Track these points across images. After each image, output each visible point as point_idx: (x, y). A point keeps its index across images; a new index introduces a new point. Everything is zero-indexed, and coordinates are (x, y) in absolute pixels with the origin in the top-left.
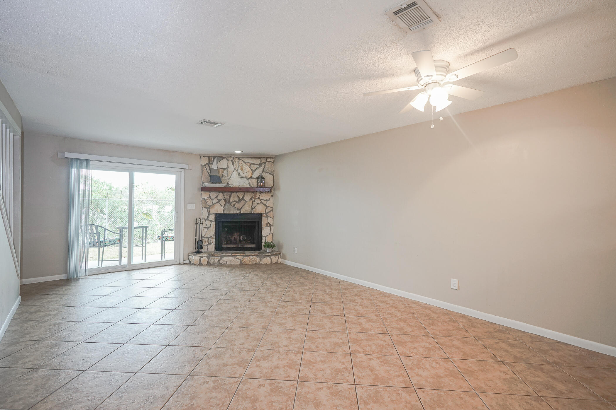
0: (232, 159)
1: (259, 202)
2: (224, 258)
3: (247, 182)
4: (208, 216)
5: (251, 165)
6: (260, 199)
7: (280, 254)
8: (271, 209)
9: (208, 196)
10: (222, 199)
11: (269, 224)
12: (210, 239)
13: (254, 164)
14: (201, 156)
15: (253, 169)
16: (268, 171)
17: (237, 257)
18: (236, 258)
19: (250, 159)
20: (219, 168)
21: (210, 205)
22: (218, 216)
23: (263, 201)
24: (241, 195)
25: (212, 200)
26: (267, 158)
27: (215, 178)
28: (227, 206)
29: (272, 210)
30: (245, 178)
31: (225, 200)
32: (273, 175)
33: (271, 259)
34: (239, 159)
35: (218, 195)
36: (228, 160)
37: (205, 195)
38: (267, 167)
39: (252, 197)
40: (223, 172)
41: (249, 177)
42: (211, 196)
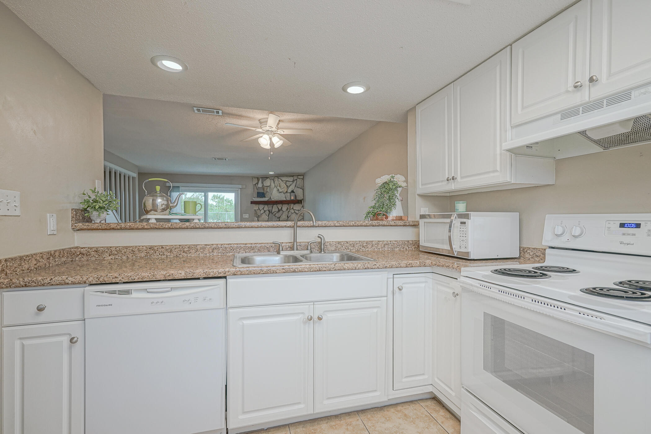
0: (274, 179)
1: (293, 212)
3: (284, 196)
5: (287, 182)
6: (294, 210)
8: (302, 217)
9: (258, 208)
10: (267, 210)
13: (289, 181)
14: (253, 178)
15: (288, 185)
16: (299, 187)
19: (286, 177)
20: (264, 186)
21: (259, 214)
23: (296, 211)
24: (280, 206)
25: (260, 211)
26: (298, 176)
27: (261, 194)
28: (270, 215)
30: (282, 193)
31: (269, 211)
32: (303, 190)
34: (278, 178)
35: (264, 207)
36: (270, 180)
37: (256, 207)
38: (298, 183)
39: (288, 208)
40: (267, 189)
41: (285, 192)
42: (260, 208)
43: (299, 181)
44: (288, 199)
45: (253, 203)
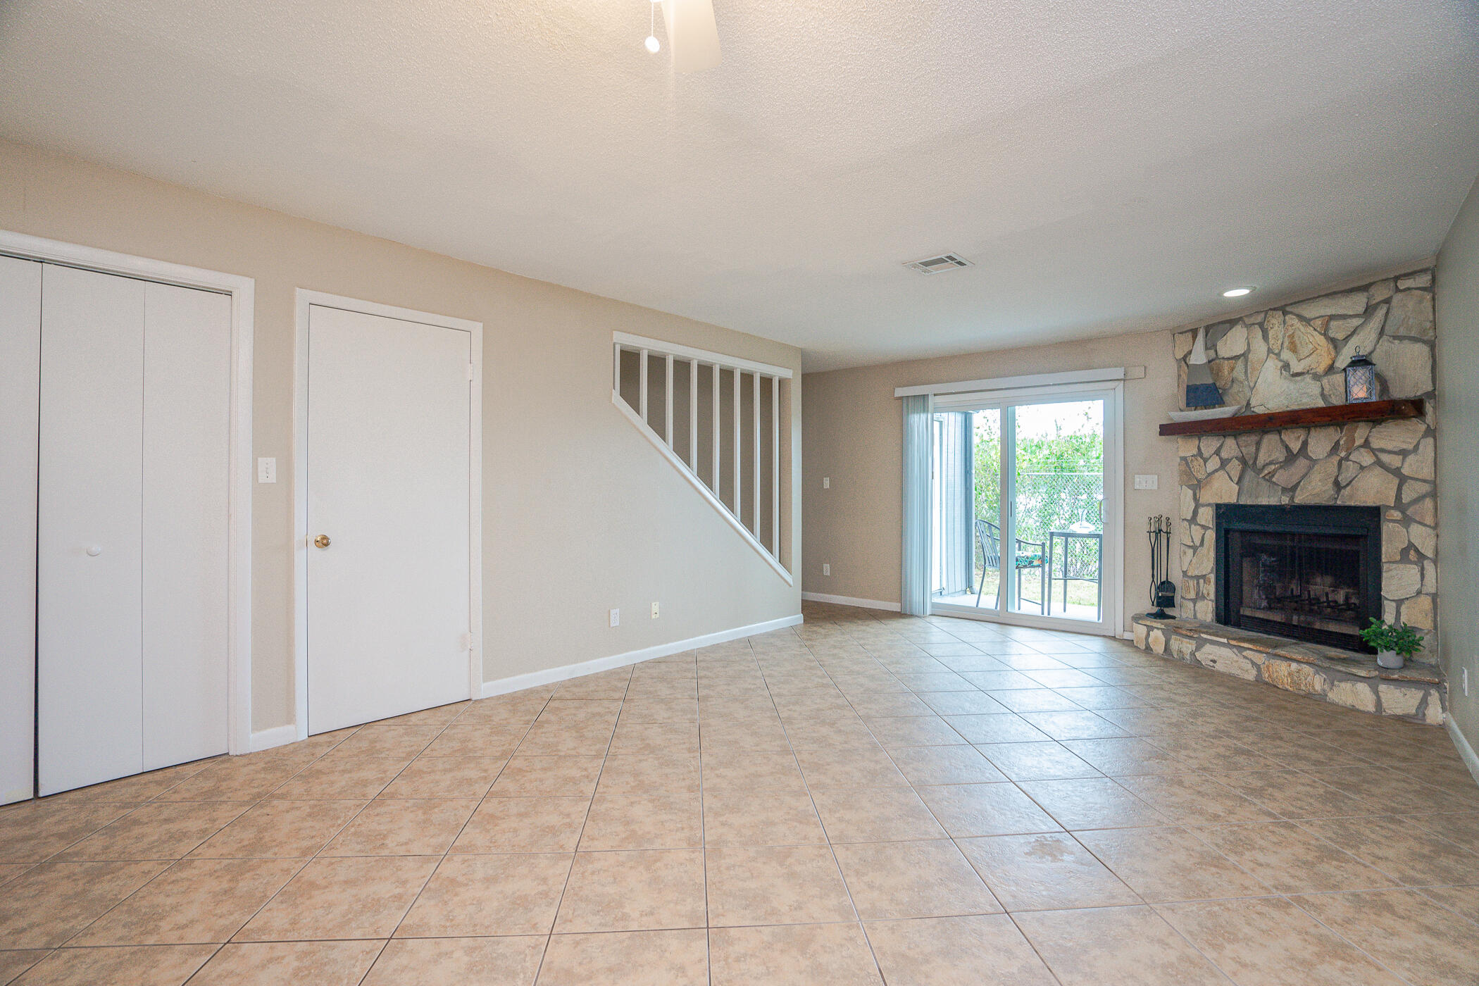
0: (1260, 318)
1: (1367, 459)
2: (1208, 648)
3: (1315, 388)
4: (1195, 513)
5: (1332, 323)
6: (1373, 451)
7: (1438, 686)
8: (1426, 488)
9: (1195, 451)
10: (1233, 458)
11: (1417, 551)
12: (1201, 581)
13: (1344, 317)
14: (1169, 330)
15: (1340, 336)
16: (1402, 332)
17: (1246, 653)
18: (1245, 657)
19: (1326, 301)
20: (1223, 358)
21: (1200, 476)
22: (1225, 514)
23: (1385, 458)
24: (1294, 439)
25: (1205, 461)
26: (1396, 279)
27: (1202, 394)
28: (1247, 479)
29: (1434, 494)
30: (1308, 378)
31: (1243, 461)
32: (1432, 346)
33: (1376, 693)
34: (1285, 313)
35: (1221, 446)
36: (1249, 326)
37: (1186, 447)
38: (1397, 313)
39: (1337, 443)
40: (1232, 369)
41: (1321, 369)
42: (1202, 448)
43: (1407, 309)
44: (1337, 401)
45: (1168, 430)
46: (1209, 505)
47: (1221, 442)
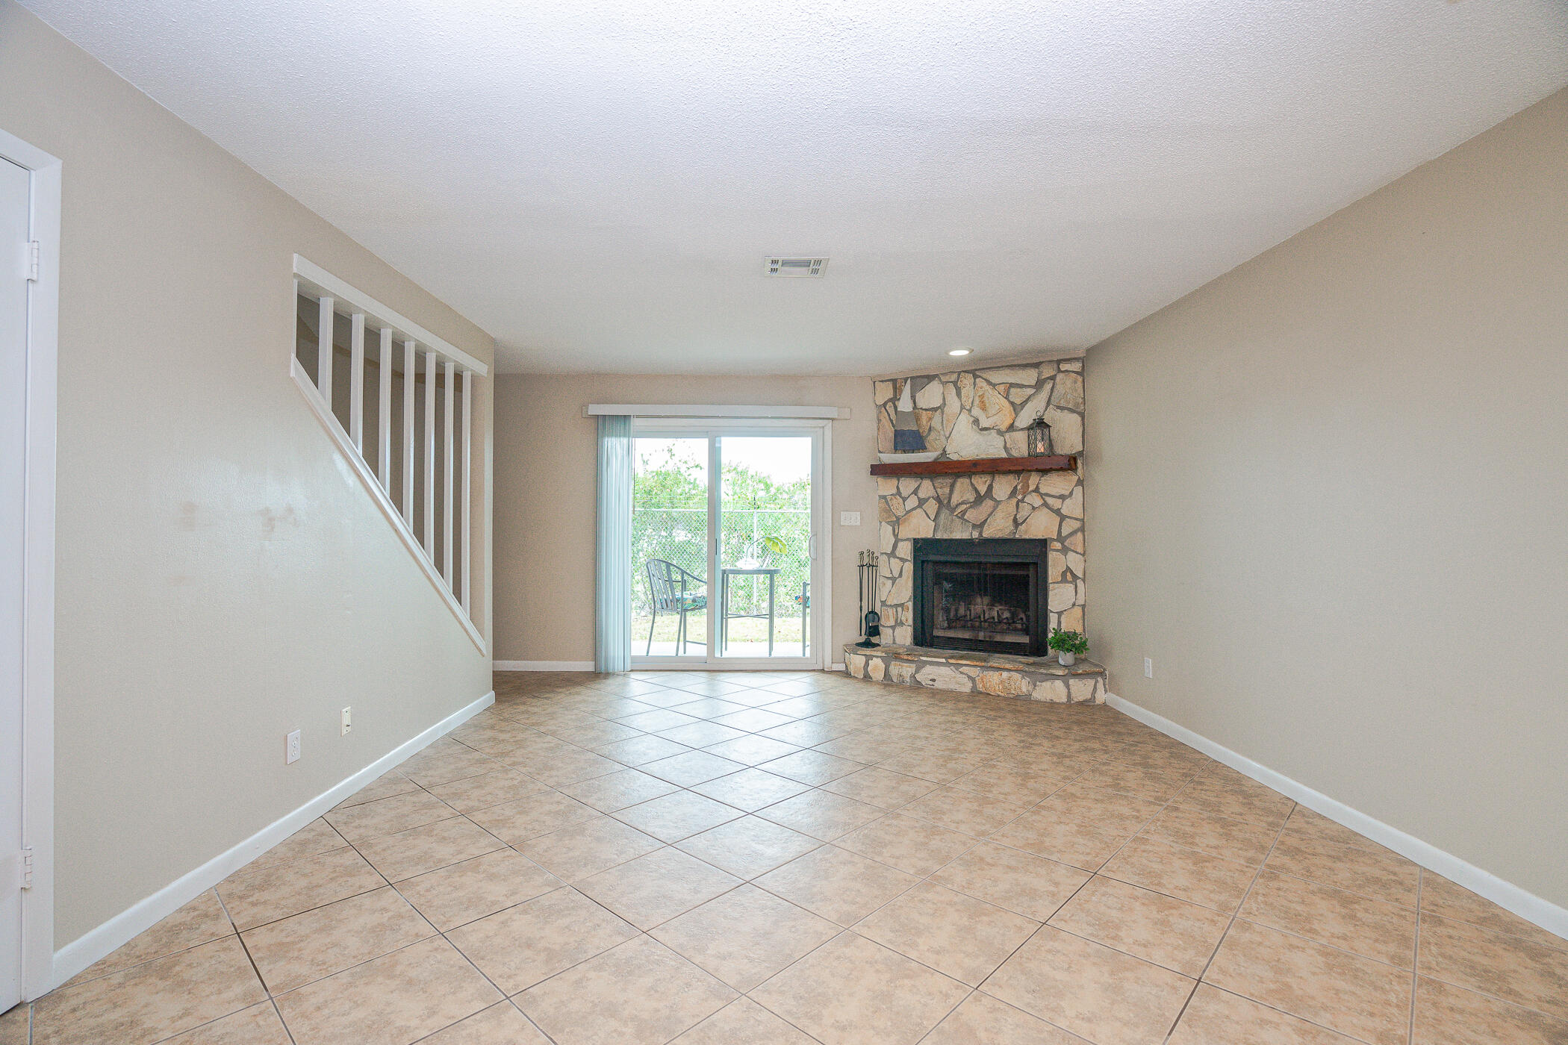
0: (954, 377)
1: (1037, 501)
2: (928, 669)
3: (999, 441)
4: (895, 546)
5: (1012, 390)
6: (1041, 495)
7: (1102, 674)
8: (1077, 525)
9: (894, 491)
10: (929, 498)
11: (1072, 573)
12: (900, 609)
13: (1021, 386)
14: (874, 381)
15: (1018, 401)
16: (1063, 404)
17: (964, 669)
18: (961, 673)
19: (1007, 371)
20: (921, 409)
21: (899, 514)
22: (921, 547)
23: (1050, 501)
24: (981, 483)
25: (904, 499)
26: (1059, 362)
27: (908, 439)
28: (942, 516)
29: (1082, 529)
30: (993, 432)
31: (938, 499)
33: (1068, 686)
34: (975, 377)
35: (919, 486)
36: (944, 383)
37: (887, 486)
38: (1061, 389)
39: (1016, 487)
40: (930, 419)
41: (1003, 428)
42: (901, 488)
43: (1067, 386)
44: (1019, 453)
45: (879, 470)
46: (907, 540)
47: (918, 483)
